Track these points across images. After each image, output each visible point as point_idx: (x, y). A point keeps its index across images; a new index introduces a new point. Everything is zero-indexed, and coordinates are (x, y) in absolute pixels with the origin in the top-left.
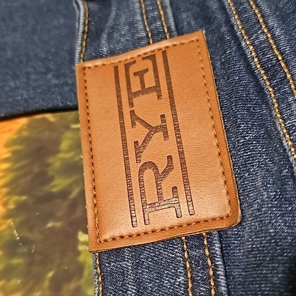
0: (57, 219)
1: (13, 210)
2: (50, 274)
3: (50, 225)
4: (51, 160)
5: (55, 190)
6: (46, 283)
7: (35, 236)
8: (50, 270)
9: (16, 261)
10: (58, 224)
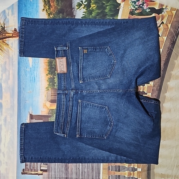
1: (49, 68)
2: (53, 74)
3: (53, 70)
4: (52, 64)
7: (51, 70)
9: (50, 72)
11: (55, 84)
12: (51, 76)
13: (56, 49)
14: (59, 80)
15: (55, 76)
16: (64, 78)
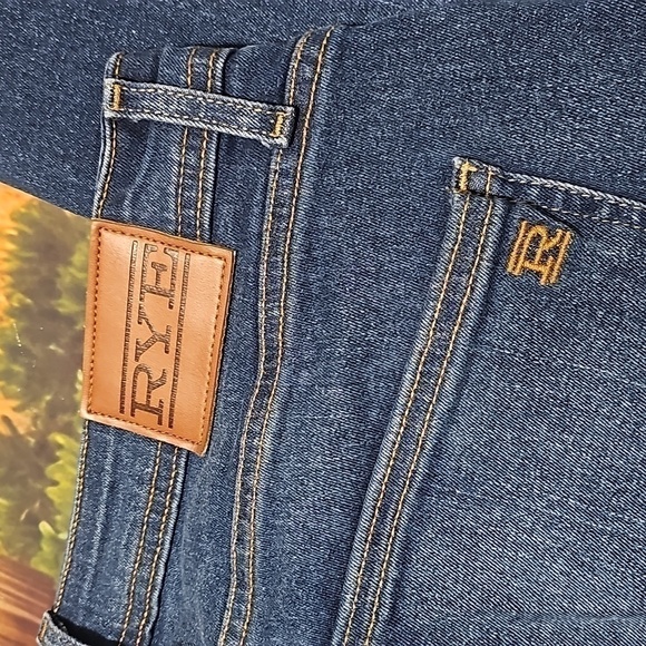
0: (58, 345)
1: (16, 309)
2: (48, 398)
3: (52, 347)
4: (61, 269)
5: (61, 310)
6: (43, 405)
7: (36, 350)
8: (49, 393)
9: (17, 368)
10: (60, 351)
11: (44, 527)
12: (23, 422)
13: (125, 100)
14: (95, 497)
15: (68, 430)
16: (158, 508)
